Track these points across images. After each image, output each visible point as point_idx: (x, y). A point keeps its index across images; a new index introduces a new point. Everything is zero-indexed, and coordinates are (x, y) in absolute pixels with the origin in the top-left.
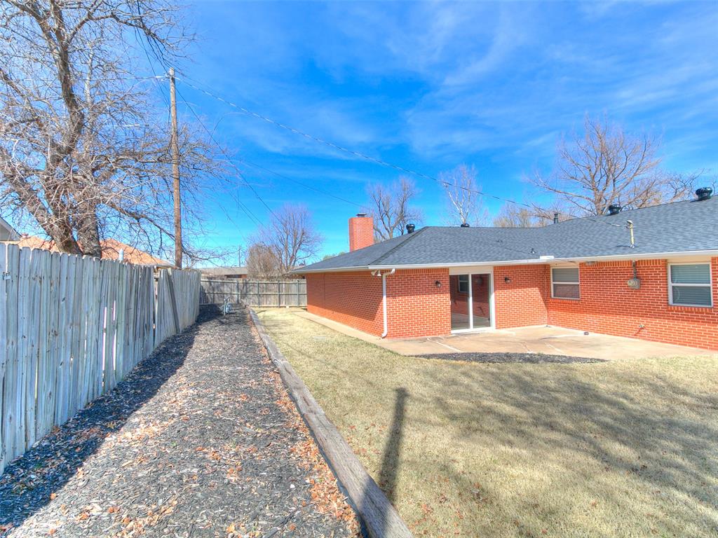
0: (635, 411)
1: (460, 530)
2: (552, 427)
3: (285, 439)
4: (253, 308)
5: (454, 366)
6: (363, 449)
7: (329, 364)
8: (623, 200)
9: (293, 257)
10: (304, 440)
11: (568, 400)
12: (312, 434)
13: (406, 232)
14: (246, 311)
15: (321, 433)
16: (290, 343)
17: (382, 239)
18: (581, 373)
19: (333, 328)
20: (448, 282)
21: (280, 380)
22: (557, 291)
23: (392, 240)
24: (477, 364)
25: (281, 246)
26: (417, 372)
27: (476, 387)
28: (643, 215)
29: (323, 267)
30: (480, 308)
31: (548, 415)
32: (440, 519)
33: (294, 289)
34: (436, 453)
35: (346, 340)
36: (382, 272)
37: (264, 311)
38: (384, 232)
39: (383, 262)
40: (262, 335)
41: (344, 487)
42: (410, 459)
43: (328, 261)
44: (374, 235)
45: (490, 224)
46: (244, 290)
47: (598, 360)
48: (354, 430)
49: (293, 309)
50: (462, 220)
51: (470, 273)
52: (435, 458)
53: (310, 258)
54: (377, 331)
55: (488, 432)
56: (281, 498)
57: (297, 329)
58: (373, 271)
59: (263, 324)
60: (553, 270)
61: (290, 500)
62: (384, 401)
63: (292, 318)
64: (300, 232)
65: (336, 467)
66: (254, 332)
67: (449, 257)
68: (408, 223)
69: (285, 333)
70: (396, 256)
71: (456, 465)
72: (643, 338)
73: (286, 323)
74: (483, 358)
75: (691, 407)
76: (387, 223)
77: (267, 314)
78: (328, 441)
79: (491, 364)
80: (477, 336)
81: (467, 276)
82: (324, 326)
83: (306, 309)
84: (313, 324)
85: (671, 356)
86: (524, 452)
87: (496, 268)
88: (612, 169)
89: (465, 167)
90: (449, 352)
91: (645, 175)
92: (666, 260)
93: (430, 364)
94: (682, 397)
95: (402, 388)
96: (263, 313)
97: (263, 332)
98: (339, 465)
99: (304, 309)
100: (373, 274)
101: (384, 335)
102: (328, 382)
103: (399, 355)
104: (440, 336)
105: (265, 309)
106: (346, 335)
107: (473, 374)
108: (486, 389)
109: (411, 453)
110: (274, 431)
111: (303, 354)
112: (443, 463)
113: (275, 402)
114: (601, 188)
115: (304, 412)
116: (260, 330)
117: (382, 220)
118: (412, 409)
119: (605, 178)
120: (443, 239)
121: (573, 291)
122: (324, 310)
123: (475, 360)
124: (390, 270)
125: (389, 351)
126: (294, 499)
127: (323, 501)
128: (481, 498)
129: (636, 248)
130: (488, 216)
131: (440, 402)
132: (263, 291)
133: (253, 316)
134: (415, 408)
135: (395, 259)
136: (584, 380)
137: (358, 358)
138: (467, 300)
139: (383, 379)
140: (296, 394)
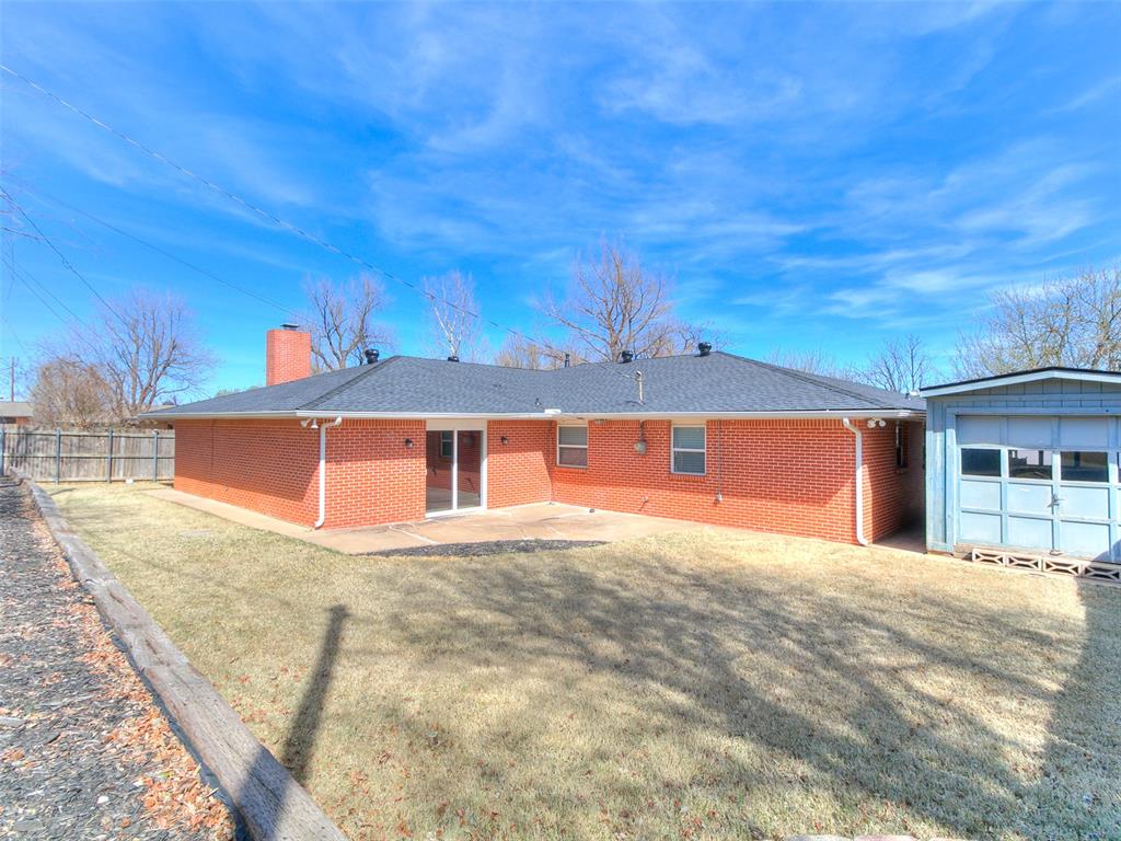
0: (627, 598)
1: (403, 794)
2: (540, 632)
3: (96, 722)
4: (42, 486)
5: (424, 565)
6: (261, 711)
7: (210, 579)
8: (637, 346)
9: (149, 389)
10: (140, 715)
11: (561, 596)
12: (158, 699)
13: (365, 361)
14: (23, 490)
15: (175, 696)
16: (127, 549)
17: (326, 370)
18: (581, 562)
19: (224, 516)
20: (424, 441)
21: (96, 616)
22: (564, 456)
23: (343, 372)
24: (456, 559)
25: (121, 366)
26: (368, 578)
27: (451, 592)
28: (653, 366)
29: (210, 410)
30: (469, 480)
31: (536, 618)
32: (376, 788)
33: (146, 447)
34: (383, 693)
35: (248, 535)
36: (320, 422)
37: (71, 490)
38: (331, 358)
39: (323, 406)
40: (60, 536)
41: (211, 775)
42: (340, 711)
43: (224, 399)
44: (314, 362)
45: (488, 360)
46: (22, 448)
47: (600, 542)
48: (246, 684)
49: (143, 485)
50: (452, 351)
51: (456, 428)
52: (380, 700)
53: (185, 393)
54: (308, 519)
55: (461, 652)
56: (74, 826)
57: (148, 521)
58: (305, 419)
59: (65, 514)
60: (560, 428)
61: (97, 824)
62: (308, 629)
63: (138, 502)
64: (167, 344)
65: (200, 745)
66: (39, 530)
67: (428, 404)
68: (371, 347)
69: (118, 531)
70: (345, 397)
71: (410, 704)
72: (646, 513)
73: (122, 512)
74: (464, 550)
75: (679, 587)
76: (335, 344)
77: (77, 495)
78: (190, 706)
79: (475, 558)
80: (461, 521)
81: (451, 433)
82: (207, 514)
83: (172, 485)
84: (183, 511)
85: (669, 532)
86: (502, 669)
87: (491, 423)
88: (628, 307)
89: (459, 275)
90: (418, 545)
91: (659, 319)
92: (670, 422)
93: (387, 565)
94: (671, 577)
95: (340, 606)
96: (68, 493)
97: (63, 530)
98: (206, 742)
99: (168, 485)
100: (304, 424)
101: (318, 524)
102: (204, 610)
103: (342, 554)
104: (408, 523)
105: (73, 486)
106: (249, 528)
107: (451, 575)
108: (464, 592)
109: (343, 701)
110: (70, 711)
111: (155, 566)
112: (391, 706)
113: (79, 659)
114: (617, 328)
115: (143, 664)
116: (54, 526)
117: (329, 338)
118: (352, 637)
119: (621, 316)
120: (420, 377)
121: (580, 458)
122: (208, 485)
123: (456, 554)
124: (334, 420)
125: (325, 549)
126: (104, 821)
127: (169, 807)
128: (439, 742)
129: (644, 406)
130: (487, 349)
131: (396, 620)
132: (71, 451)
133: (40, 501)
134: (358, 634)
135: (342, 402)
136: (582, 569)
137: (268, 564)
138: (449, 468)
139: (310, 594)
140: (130, 637)
